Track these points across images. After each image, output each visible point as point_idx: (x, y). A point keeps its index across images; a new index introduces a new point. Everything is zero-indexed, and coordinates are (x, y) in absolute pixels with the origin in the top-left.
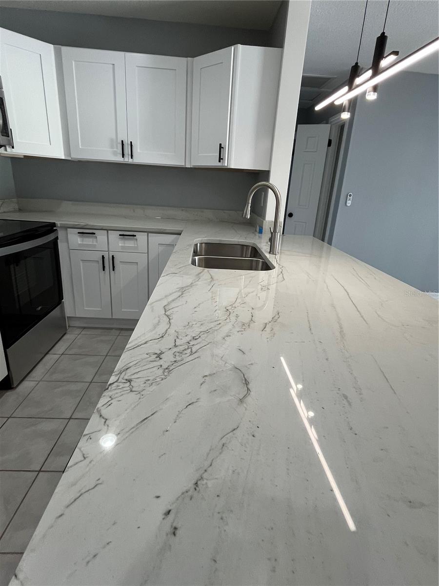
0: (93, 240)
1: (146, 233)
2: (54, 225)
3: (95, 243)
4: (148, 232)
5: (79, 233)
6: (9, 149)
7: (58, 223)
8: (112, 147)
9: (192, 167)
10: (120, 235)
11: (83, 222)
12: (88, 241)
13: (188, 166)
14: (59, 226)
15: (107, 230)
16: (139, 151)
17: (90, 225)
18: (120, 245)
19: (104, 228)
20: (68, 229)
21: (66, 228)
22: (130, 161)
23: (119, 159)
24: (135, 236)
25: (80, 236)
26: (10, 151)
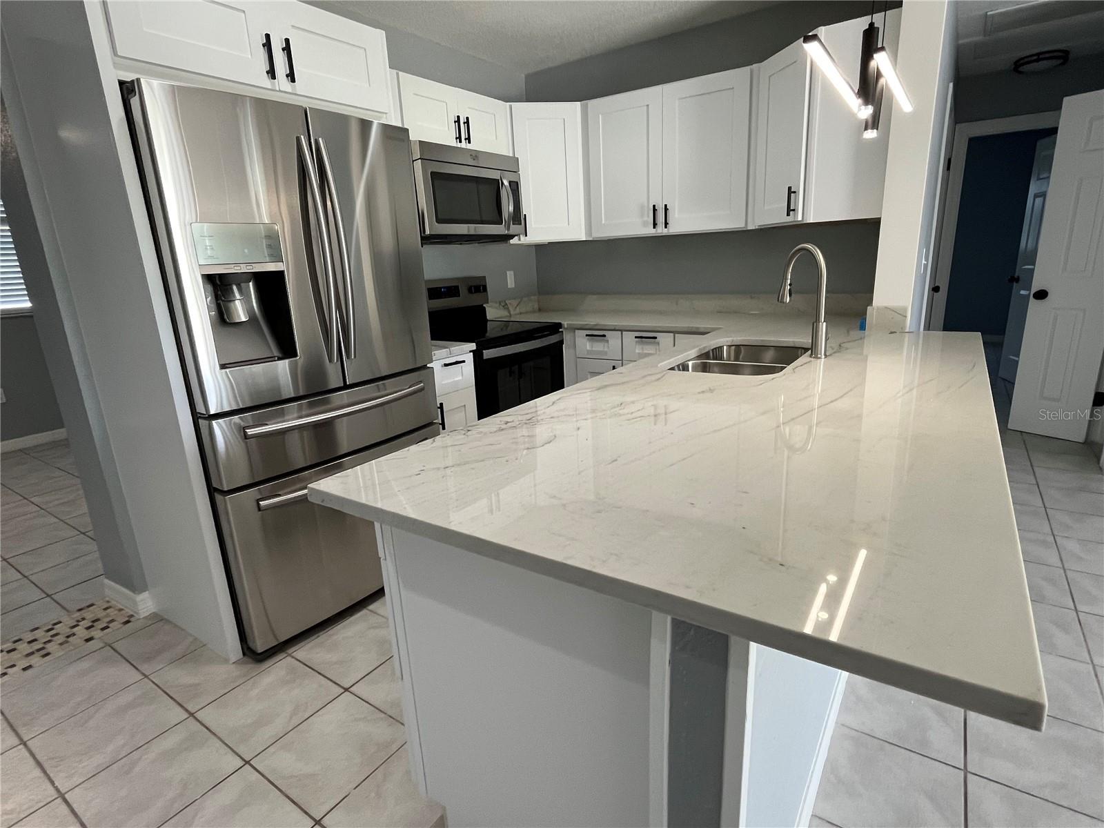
0: (604, 346)
1: (672, 334)
2: (559, 325)
3: (606, 349)
4: (674, 332)
5: (587, 335)
6: (522, 237)
7: (565, 323)
8: (642, 216)
9: (757, 227)
10: (636, 337)
11: (591, 320)
12: (599, 346)
13: (750, 227)
14: (566, 326)
15: (622, 331)
16: (676, 216)
17: (600, 325)
18: (637, 351)
19: (617, 328)
20: (577, 331)
21: (574, 329)
22: (665, 232)
23: (649, 231)
24: (656, 338)
25: (588, 339)
26: (524, 240)
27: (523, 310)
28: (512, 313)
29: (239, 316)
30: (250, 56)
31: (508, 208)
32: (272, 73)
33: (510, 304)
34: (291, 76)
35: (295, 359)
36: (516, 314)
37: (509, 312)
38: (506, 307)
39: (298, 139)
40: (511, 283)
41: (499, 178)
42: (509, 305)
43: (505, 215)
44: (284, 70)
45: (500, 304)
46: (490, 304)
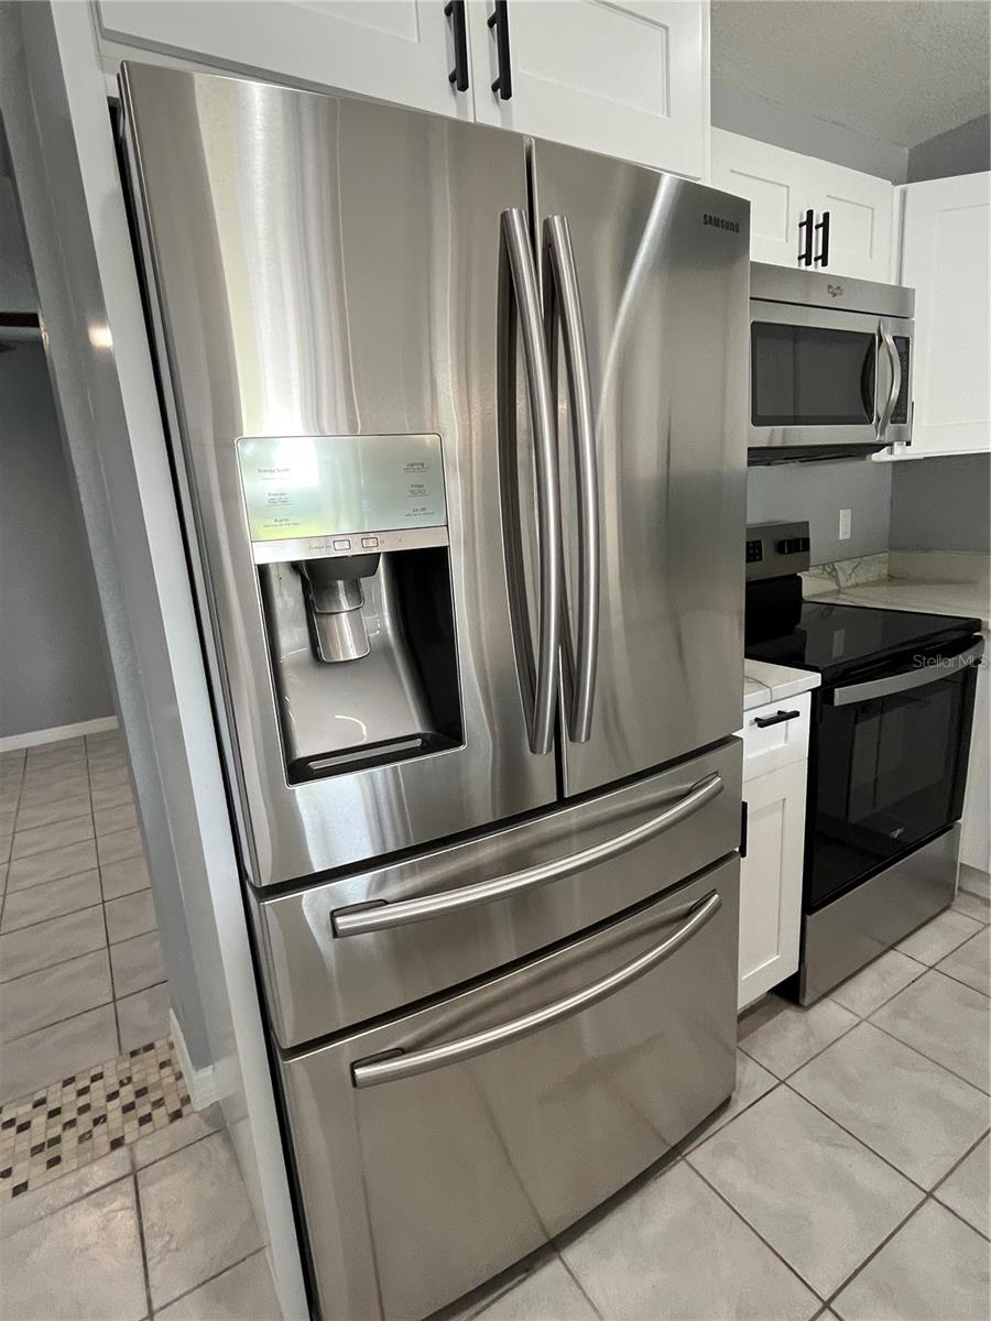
2: (976, 624)
6: (898, 448)
7: (988, 621)
14: (989, 627)
26: (900, 452)
27: (862, 579)
28: (842, 584)
29: (345, 650)
30: (416, 40)
31: (885, 392)
32: (460, 79)
33: (841, 569)
34: (503, 87)
35: (456, 750)
36: (848, 587)
37: (839, 585)
38: (833, 575)
39: (505, 219)
40: (844, 532)
41: (876, 332)
42: (840, 573)
43: (879, 407)
44: (488, 72)
45: (824, 569)
46: (813, 571)
